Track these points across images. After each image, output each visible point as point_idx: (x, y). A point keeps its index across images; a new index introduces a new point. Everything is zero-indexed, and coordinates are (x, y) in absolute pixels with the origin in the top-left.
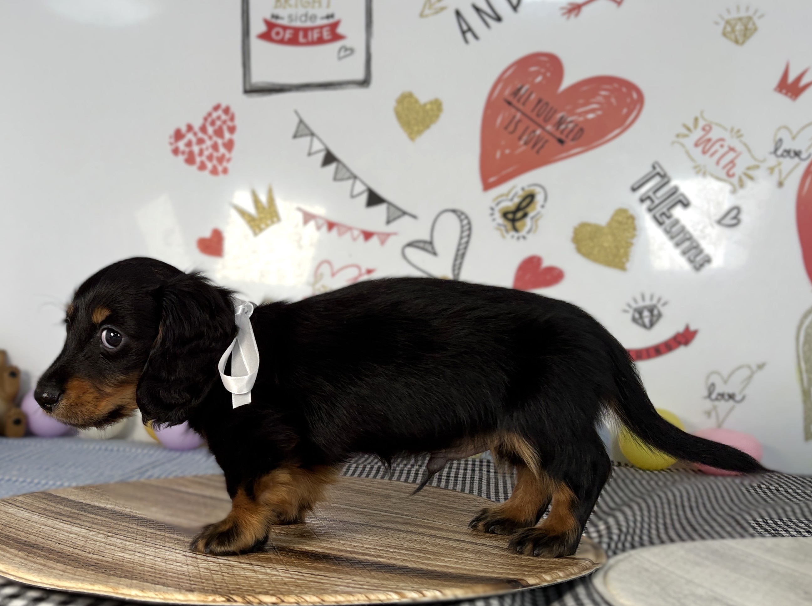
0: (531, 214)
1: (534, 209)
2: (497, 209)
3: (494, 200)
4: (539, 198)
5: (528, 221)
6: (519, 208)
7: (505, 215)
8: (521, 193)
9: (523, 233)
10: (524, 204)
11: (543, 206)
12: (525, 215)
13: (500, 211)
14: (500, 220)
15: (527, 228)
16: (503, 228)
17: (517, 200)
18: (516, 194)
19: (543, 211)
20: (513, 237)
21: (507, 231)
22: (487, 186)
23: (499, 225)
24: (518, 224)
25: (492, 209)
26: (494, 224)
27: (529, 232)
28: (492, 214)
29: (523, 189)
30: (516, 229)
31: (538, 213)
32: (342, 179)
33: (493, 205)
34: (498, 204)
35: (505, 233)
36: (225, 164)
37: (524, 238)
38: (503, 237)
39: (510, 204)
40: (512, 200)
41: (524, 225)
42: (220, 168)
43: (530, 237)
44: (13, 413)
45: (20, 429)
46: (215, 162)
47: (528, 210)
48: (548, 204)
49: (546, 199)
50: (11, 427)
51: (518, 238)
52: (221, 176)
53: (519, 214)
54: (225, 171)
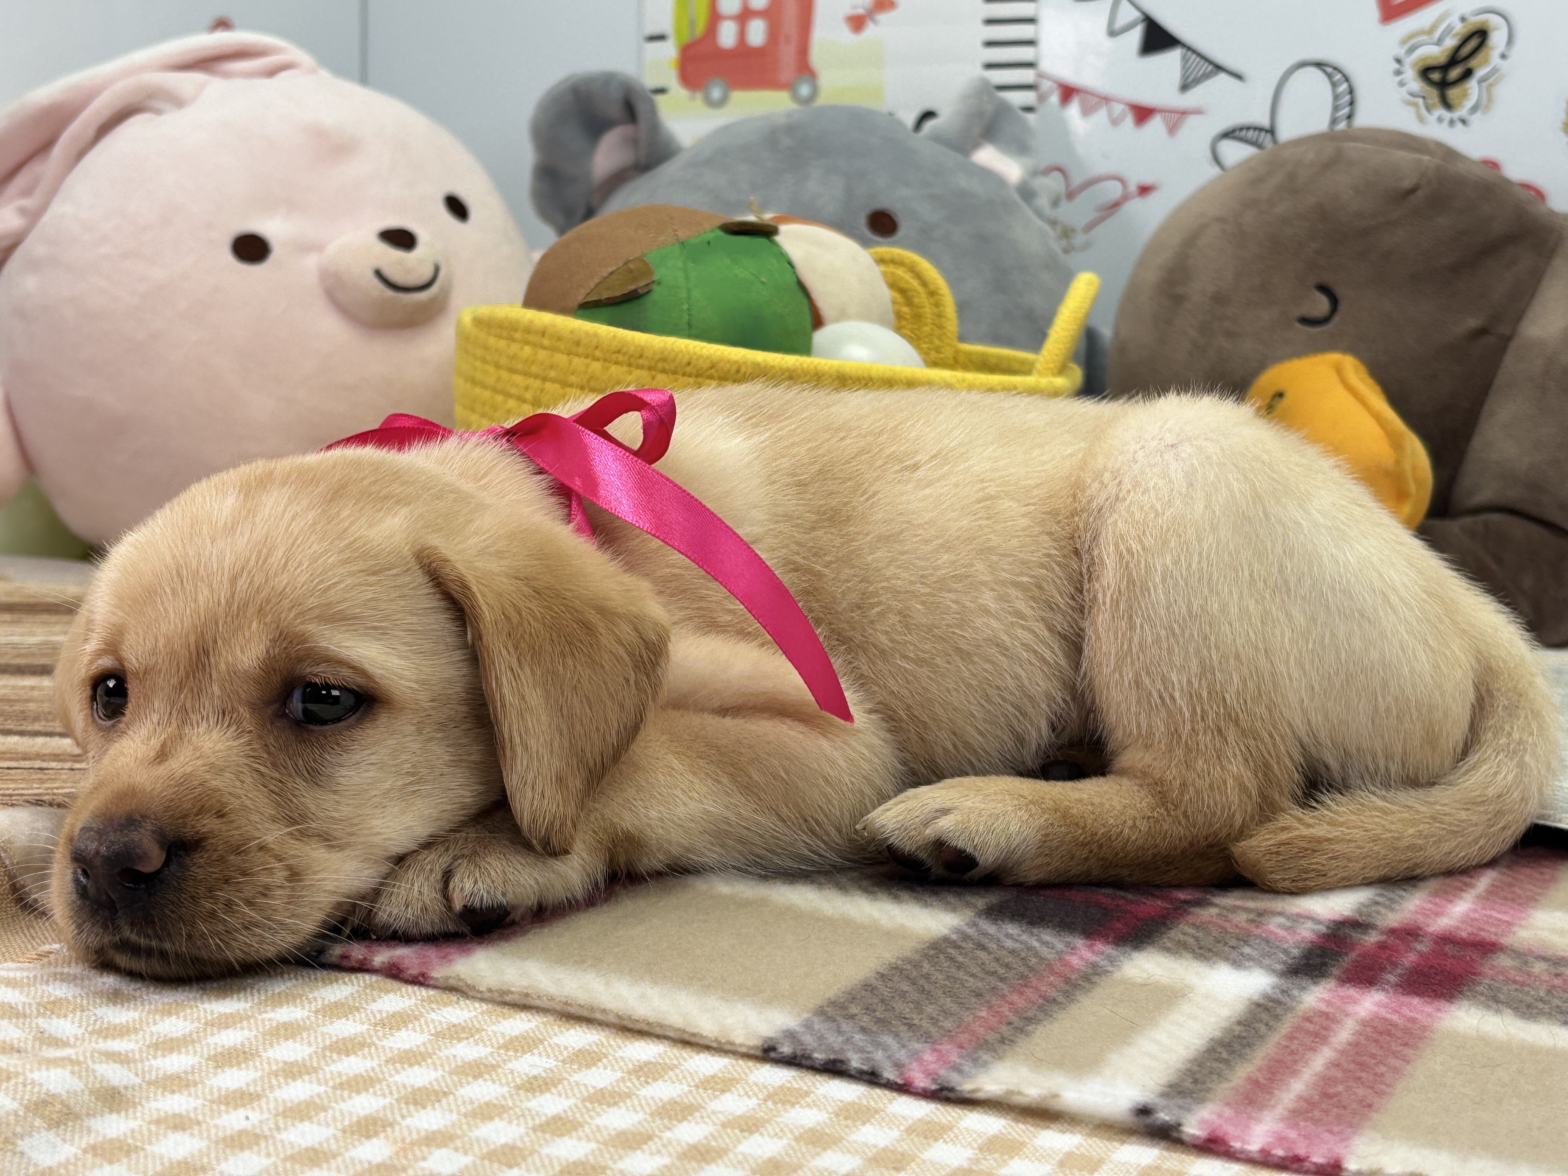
0: (1480, 73)
1: (1486, 61)
2: (1409, 61)
3: (1403, 42)
4: (1497, 39)
5: (1472, 85)
6: (1454, 60)
7: (1425, 72)
8: (1459, 28)
9: (1463, 112)
10: (1465, 51)
11: (1503, 56)
12: (1468, 74)
13: (1414, 65)
14: (1416, 85)
15: (1469, 103)
16: (1420, 101)
17: (1451, 43)
18: (1449, 30)
19: (1504, 64)
20: (1440, 120)
21: (1428, 109)
22: (1389, 13)
23: (1413, 95)
24: (1453, 93)
25: (1398, 61)
26: (1404, 91)
27: (1474, 109)
28: (1398, 73)
29: (1463, 19)
30: (1447, 104)
31: (1495, 70)
33: (1401, 52)
34: (1411, 50)
35: (1423, 112)
37: (1464, 122)
38: (1422, 119)
39: (1436, 52)
40: (1439, 42)
41: (1465, 95)
43: (1476, 119)
47: (1473, 63)
48: (1515, 51)
49: (1510, 40)
51: (1452, 123)
53: (1455, 73)
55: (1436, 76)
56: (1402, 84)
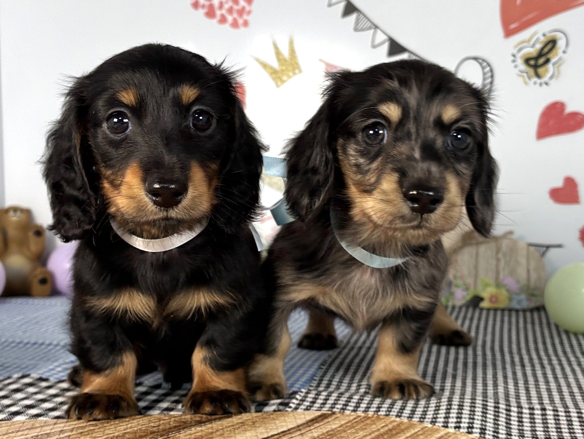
0: (553, 60)
1: (556, 54)
2: (519, 55)
3: (515, 47)
4: (561, 44)
5: (550, 66)
6: (540, 54)
7: (527, 61)
8: (542, 39)
9: (546, 79)
10: (546, 50)
11: (564, 52)
12: (547, 61)
13: (521, 57)
14: (523, 67)
15: (549, 75)
16: (525, 75)
17: (539, 46)
18: (537, 40)
19: (565, 56)
20: (535, 83)
21: (529, 78)
22: (509, 33)
23: (522, 72)
24: (541, 70)
25: (514, 56)
26: (517, 71)
27: (551, 77)
28: (514, 61)
29: (544, 35)
30: (538, 76)
31: (560, 59)
32: (362, 30)
33: (515, 51)
34: (520, 50)
35: (527, 80)
36: (245, 17)
37: (547, 84)
38: (526, 83)
39: (532, 51)
40: (533, 46)
41: (547, 71)
42: (240, 21)
43: (552, 82)
44: (39, 273)
45: (47, 288)
46: (235, 15)
47: (550, 56)
48: (570, 50)
49: (567, 44)
50: (36, 287)
51: (541, 84)
52: (242, 29)
53: (541, 61)
54: (246, 24)
55: (532, 62)
56: (516, 67)
